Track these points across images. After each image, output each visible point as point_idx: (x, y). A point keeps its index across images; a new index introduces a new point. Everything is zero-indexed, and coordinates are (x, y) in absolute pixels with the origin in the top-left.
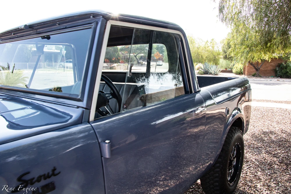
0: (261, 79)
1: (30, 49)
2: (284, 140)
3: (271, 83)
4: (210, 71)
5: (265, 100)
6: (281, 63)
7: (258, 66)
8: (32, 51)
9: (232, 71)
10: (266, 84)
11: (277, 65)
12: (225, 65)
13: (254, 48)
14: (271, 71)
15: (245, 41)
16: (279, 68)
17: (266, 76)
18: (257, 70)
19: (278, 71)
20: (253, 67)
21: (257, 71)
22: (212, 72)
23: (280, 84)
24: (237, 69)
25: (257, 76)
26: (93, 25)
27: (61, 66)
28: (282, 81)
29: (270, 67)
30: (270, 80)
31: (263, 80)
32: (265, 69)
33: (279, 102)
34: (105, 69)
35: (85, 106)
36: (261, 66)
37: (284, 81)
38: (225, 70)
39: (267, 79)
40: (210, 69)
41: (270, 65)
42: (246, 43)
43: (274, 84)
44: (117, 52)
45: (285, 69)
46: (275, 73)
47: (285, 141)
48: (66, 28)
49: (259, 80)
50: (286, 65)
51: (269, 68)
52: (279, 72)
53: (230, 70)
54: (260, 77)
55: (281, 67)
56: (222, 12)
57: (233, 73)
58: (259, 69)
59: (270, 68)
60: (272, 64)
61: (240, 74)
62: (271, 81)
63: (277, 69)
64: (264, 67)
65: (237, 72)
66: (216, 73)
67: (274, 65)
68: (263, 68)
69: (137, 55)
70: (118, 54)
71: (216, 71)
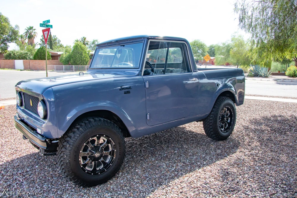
1: (88, 53)
4: (260, 73)
8: (89, 55)
9: (285, 74)
12: (280, 68)
22: (261, 74)
24: (290, 71)
26: (143, 41)
35: (140, 70)
38: (278, 72)
40: (260, 72)
48: (133, 42)
53: (284, 72)
57: (285, 75)
61: (293, 77)
65: (290, 74)
66: (266, 76)
71: (266, 73)
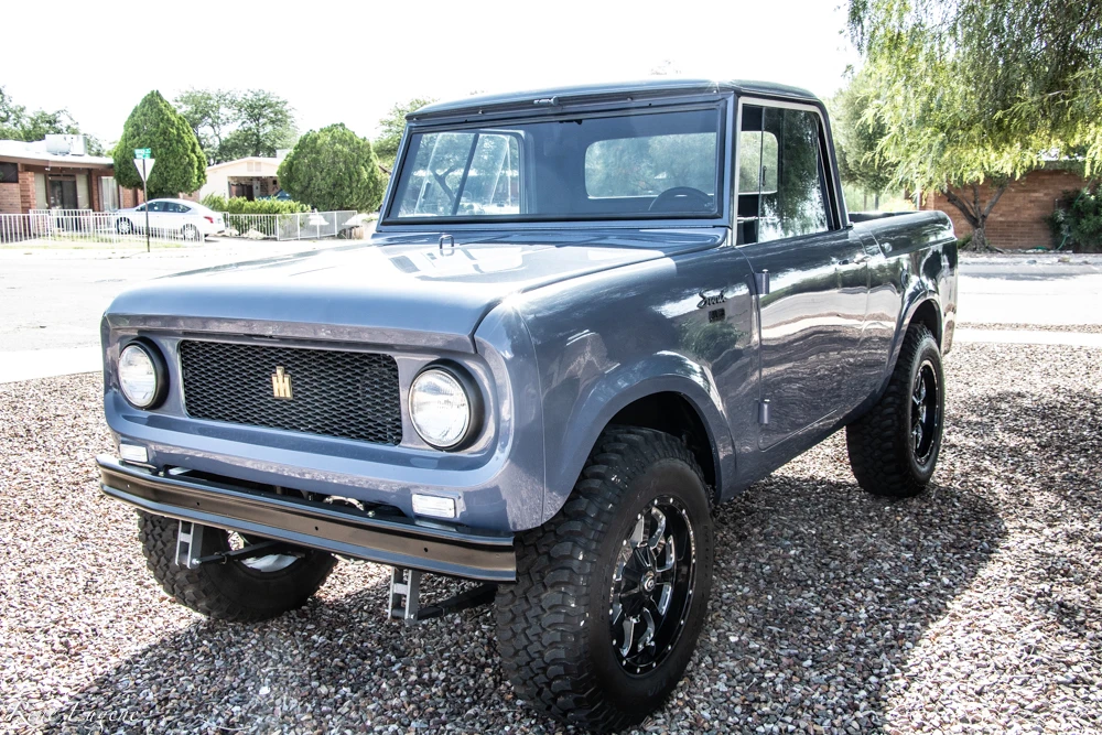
0: (995, 259)
2: (1059, 406)
3: (1035, 272)
5: (1005, 325)
6: (1078, 192)
7: (981, 204)
10: (1012, 277)
11: (1060, 198)
13: (960, 132)
14: (1036, 226)
15: (931, 110)
16: (1066, 212)
17: (1016, 248)
18: (974, 222)
19: (1063, 226)
20: (959, 212)
21: (977, 227)
23: (1071, 275)
25: (974, 250)
27: (124, 226)
28: (1080, 264)
29: (1028, 209)
30: (1029, 262)
31: (1001, 262)
32: (1010, 219)
33: (1059, 328)
34: (321, 238)
36: (991, 207)
37: (1086, 263)
39: (1018, 259)
41: (1031, 202)
42: (937, 117)
43: (1045, 276)
44: (368, 160)
45: (1091, 216)
46: (1050, 233)
47: (1062, 408)
49: (983, 263)
50: (1097, 198)
51: (1026, 215)
52: (1069, 230)
54: (990, 250)
55: (1077, 206)
56: (860, 20)
58: (984, 217)
59: (1029, 212)
60: (1036, 195)
62: (1034, 266)
63: (1061, 217)
64: (1004, 208)
67: (1045, 198)
68: (1001, 215)
69: (447, 173)
70: (370, 170)
